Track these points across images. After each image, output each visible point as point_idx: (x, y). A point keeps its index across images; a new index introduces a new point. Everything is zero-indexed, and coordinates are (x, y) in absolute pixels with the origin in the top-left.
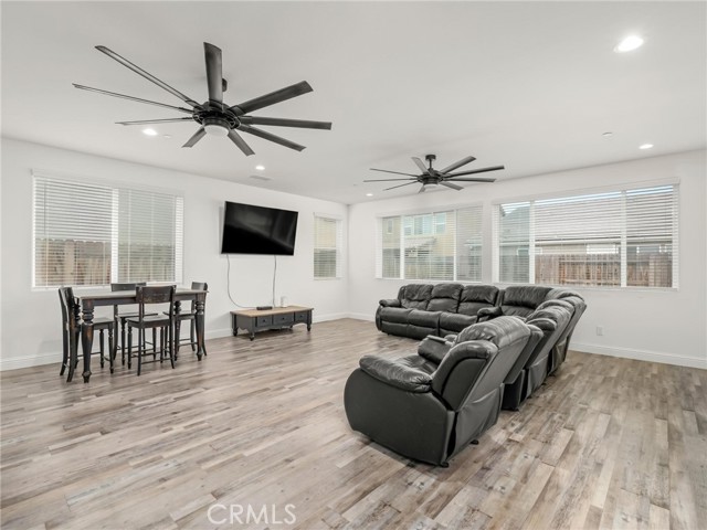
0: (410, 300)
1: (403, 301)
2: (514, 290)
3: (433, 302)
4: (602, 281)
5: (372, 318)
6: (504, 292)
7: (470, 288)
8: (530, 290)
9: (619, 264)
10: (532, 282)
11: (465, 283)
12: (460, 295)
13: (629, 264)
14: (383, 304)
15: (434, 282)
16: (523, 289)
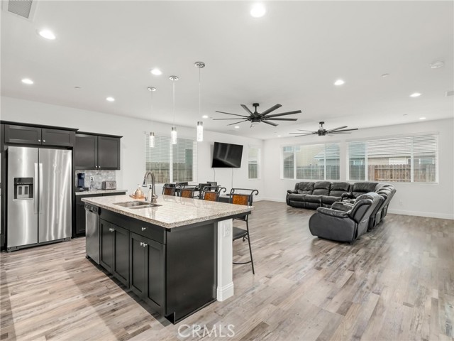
0: (302, 190)
1: (299, 191)
2: (358, 184)
3: (315, 190)
4: (399, 180)
5: (285, 201)
6: (353, 186)
7: (335, 183)
8: (367, 184)
9: (410, 170)
10: (366, 180)
11: (332, 181)
12: (330, 187)
13: (414, 170)
14: (289, 192)
15: (315, 181)
16: (363, 184)
